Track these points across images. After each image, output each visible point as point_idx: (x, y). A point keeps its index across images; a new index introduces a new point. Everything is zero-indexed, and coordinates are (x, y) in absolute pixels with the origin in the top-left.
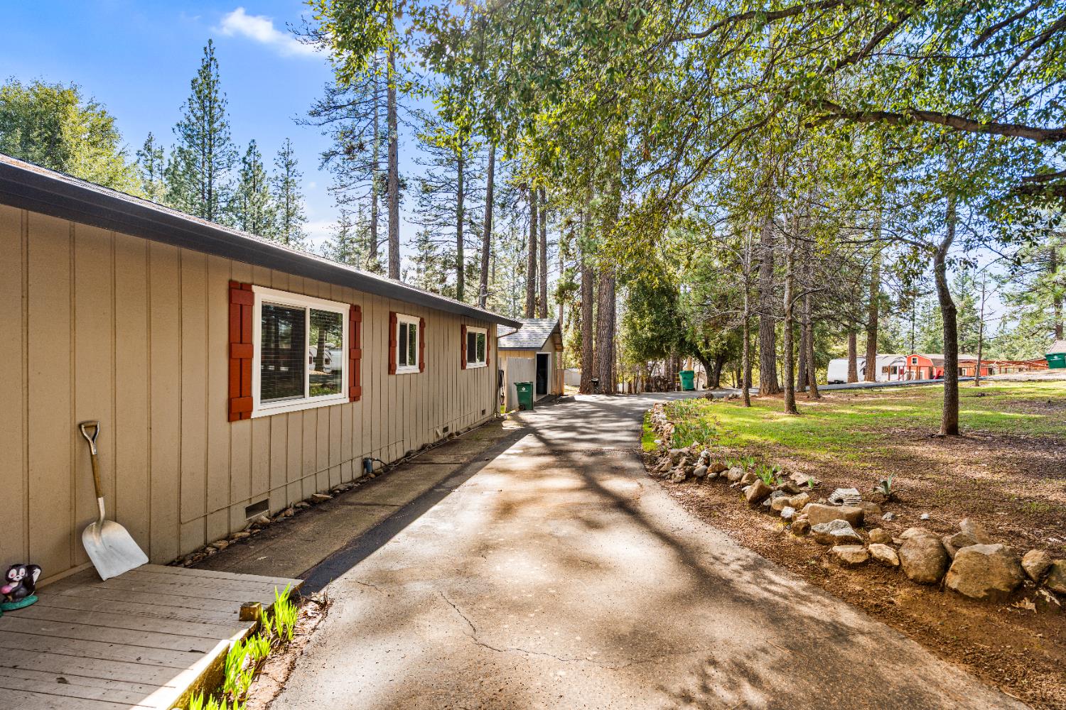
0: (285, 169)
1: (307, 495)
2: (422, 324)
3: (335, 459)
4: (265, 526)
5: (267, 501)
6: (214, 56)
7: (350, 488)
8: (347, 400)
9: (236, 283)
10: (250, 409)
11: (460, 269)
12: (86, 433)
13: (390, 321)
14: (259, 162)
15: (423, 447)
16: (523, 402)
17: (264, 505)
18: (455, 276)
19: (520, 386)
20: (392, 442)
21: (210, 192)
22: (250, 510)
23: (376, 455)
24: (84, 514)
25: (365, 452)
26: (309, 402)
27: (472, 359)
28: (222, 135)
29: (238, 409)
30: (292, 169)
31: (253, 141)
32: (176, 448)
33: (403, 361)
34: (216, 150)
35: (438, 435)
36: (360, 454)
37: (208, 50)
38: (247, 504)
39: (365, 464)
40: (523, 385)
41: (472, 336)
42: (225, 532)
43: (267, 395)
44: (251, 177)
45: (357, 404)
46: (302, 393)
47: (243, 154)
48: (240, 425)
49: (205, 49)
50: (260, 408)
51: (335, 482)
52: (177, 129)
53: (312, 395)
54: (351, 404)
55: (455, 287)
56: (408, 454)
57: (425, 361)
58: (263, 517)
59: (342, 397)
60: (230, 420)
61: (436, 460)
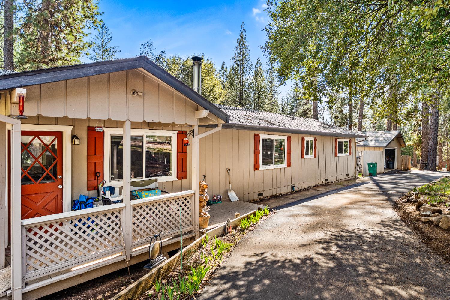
0: (271, 66)
1: (274, 194)
2: (315, 140)
3: (282, 185)
4: (262, 199)
5: (263, 193)
6: (244, 28)
7: (286, 194)
8: (286, 166)
9: (256, 134)
10: (259, 168)
11: (351, 105)
12: (228, 170)
13: (302, 140)
14: (261, 66)
15: (316, 185)
16: (371, 172)
17: (262, 194)
18: (348, 109)
19: (369, 164)
20: (303, 182)
21: (242, 83)
22: (259, 195)
23: (296, 185)
24: (228, 188)
25: (292, 184)
26: (274, 166)
27: (341, 152)
28: (247, 59)
29: (256, 168)
30: (273, 66)
31: (259, 58)
32: (243, 176)
33: (307, 153)
34: (245, 65)
35: (323, 182)
36: (290, 184)
37: (242, 26)
38: (258, 193)
39: (292, 188)
40: (372, 164)
41: (341, 143)
42: (253, 199)
43: (263, 164)
44: (258, 73)
45: (290, 168)
46: (273, 163)
47: (255, 64)
48: (257, 172)
49: (241, 26)
50: (262, 167)
51: (282, 192)
52: (232, 59)
53: (275, 164)
54: (287, 168)
55: (348, 114)
56: (309, 187)
57: (317, 154)
58: (262, 197)
59: (285, 165)
60: (254, 170)
61: (318, 189)
